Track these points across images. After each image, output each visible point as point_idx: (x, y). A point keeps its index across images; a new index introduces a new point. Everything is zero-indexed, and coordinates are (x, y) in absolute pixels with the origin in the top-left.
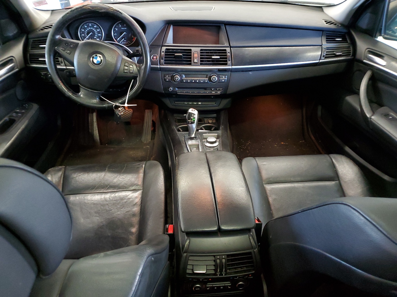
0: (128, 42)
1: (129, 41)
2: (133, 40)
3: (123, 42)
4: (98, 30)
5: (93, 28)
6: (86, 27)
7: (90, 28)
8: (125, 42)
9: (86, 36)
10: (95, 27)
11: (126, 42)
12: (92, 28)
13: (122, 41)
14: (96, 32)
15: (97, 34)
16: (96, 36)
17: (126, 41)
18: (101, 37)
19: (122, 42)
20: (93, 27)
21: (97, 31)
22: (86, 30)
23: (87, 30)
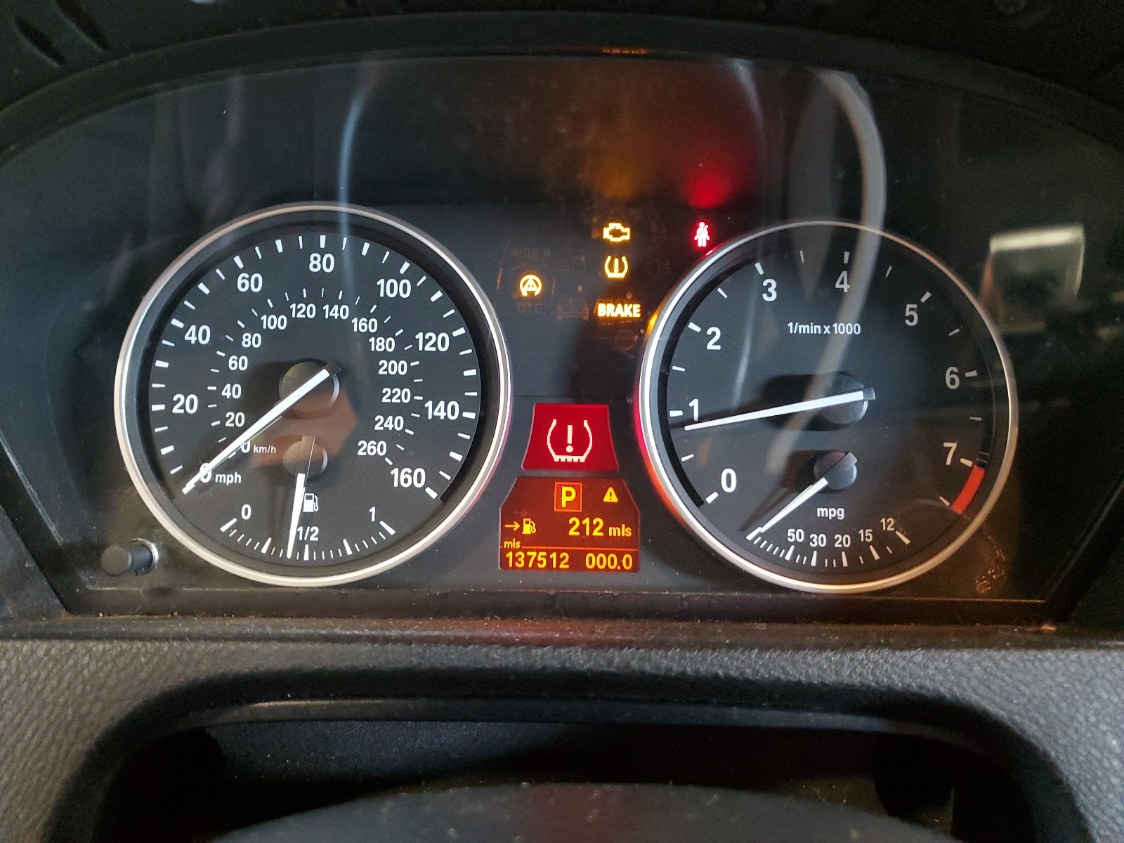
0: (882, 539)
1: (888, 524)
2: (958, 508)
3: (796, 535)
4: (435, 342)
5: (361, 312)
6: (250, 283)
7: (305, 311)
8: (830, 527)
9: (235, 419)
10: (395, 288)
11: (843, 541)
12: (337, 312)
13: (790, 521)
14: (399, 368)
15: (402, 395)
16: (385, 423)
17: (840, 514)
18: (457, 446)
19: (777, 537)
20: (367, 300)
21: (414, 354)
22: (251, 340)
23: (255, 326)
